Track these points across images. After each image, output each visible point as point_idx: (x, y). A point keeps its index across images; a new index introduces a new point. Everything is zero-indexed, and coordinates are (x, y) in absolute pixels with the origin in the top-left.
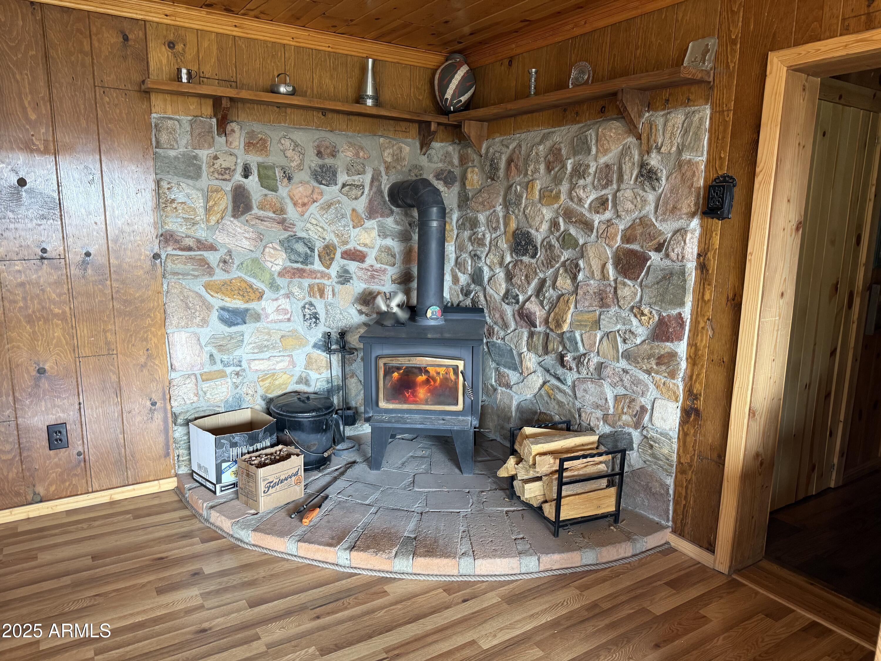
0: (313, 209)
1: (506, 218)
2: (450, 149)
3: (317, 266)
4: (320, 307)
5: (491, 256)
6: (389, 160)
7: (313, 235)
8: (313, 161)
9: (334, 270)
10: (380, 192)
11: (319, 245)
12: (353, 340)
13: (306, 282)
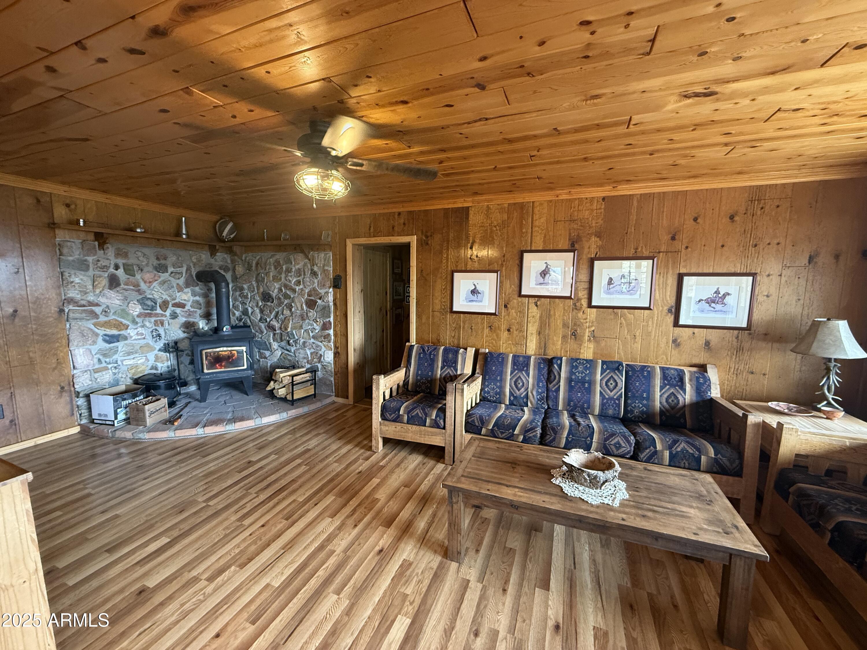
0: (155, 284)
1: (258, 287)
2: (226, 256)
3: (159, 311)
4: (161, 331)
5: (252, 303)
6: (195, 261)
7: (156, 296)
8: (156, 262)
9: (168, 313)
10: (191, 276)
11: (159, 301)
12: (181, 346)
13: (153, 319)
